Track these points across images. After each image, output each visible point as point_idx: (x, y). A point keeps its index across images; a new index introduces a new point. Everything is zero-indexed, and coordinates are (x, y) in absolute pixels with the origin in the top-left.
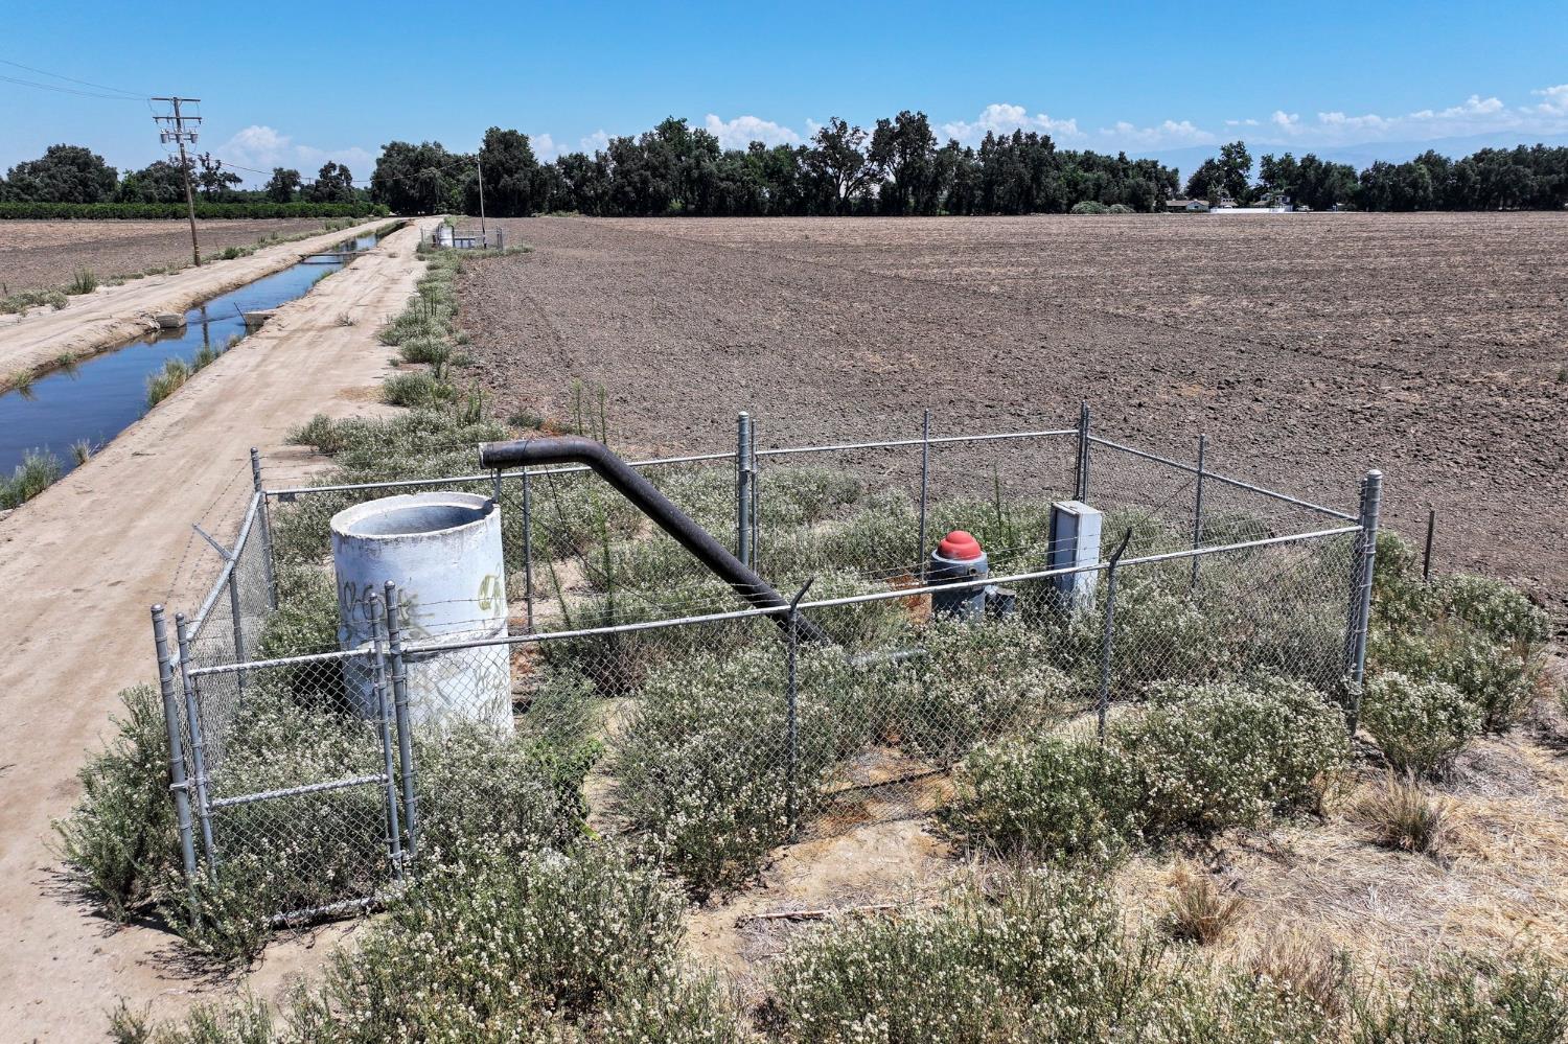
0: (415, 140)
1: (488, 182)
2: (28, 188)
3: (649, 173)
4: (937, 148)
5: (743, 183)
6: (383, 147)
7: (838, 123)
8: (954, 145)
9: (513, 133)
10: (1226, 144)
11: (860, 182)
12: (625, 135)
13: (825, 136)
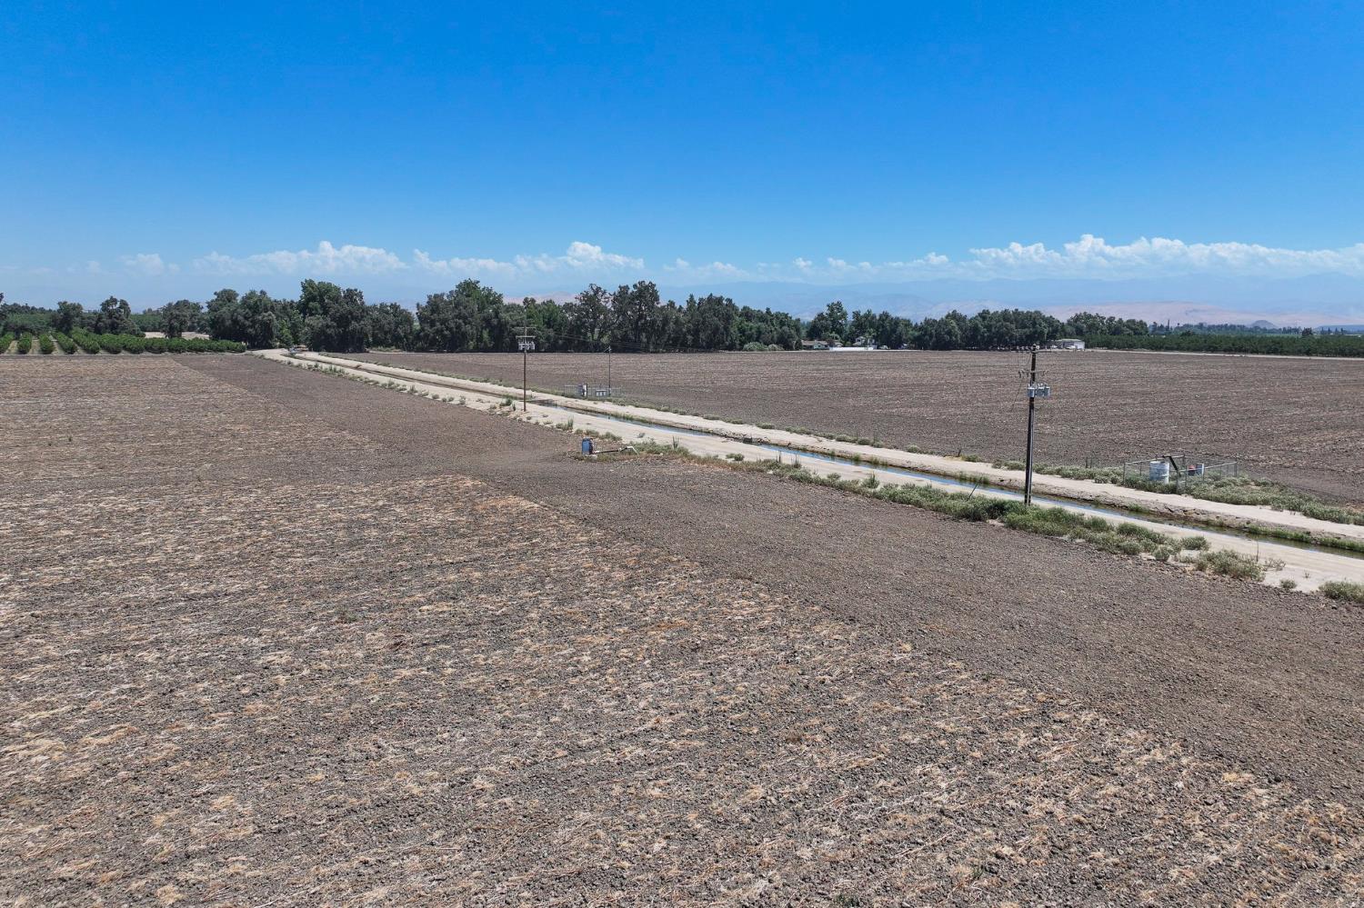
0: (241, 289)
1: (338, 327)
3: (461, 321)
4: (660, 306)
6: (215, 290)
8: (672, 304)
10: (829, 302)
12: (436, 292)
13: (585, 296)
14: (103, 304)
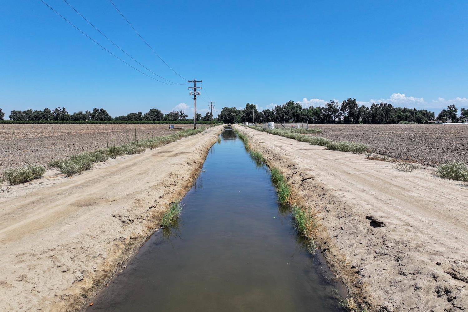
0: (230, 107)
1: (247, 116)
2: (148, 118)
3: (284, 114)
4: (359, 107)
5: (307, 116)
6: (223, 108)
7: (332, 101)
8: (363, 106)
9: (253, 105)
10: (449, 105)
11: (338, 116)
12: (279, 105)
13: (329, 104)
14: (206, 114)
